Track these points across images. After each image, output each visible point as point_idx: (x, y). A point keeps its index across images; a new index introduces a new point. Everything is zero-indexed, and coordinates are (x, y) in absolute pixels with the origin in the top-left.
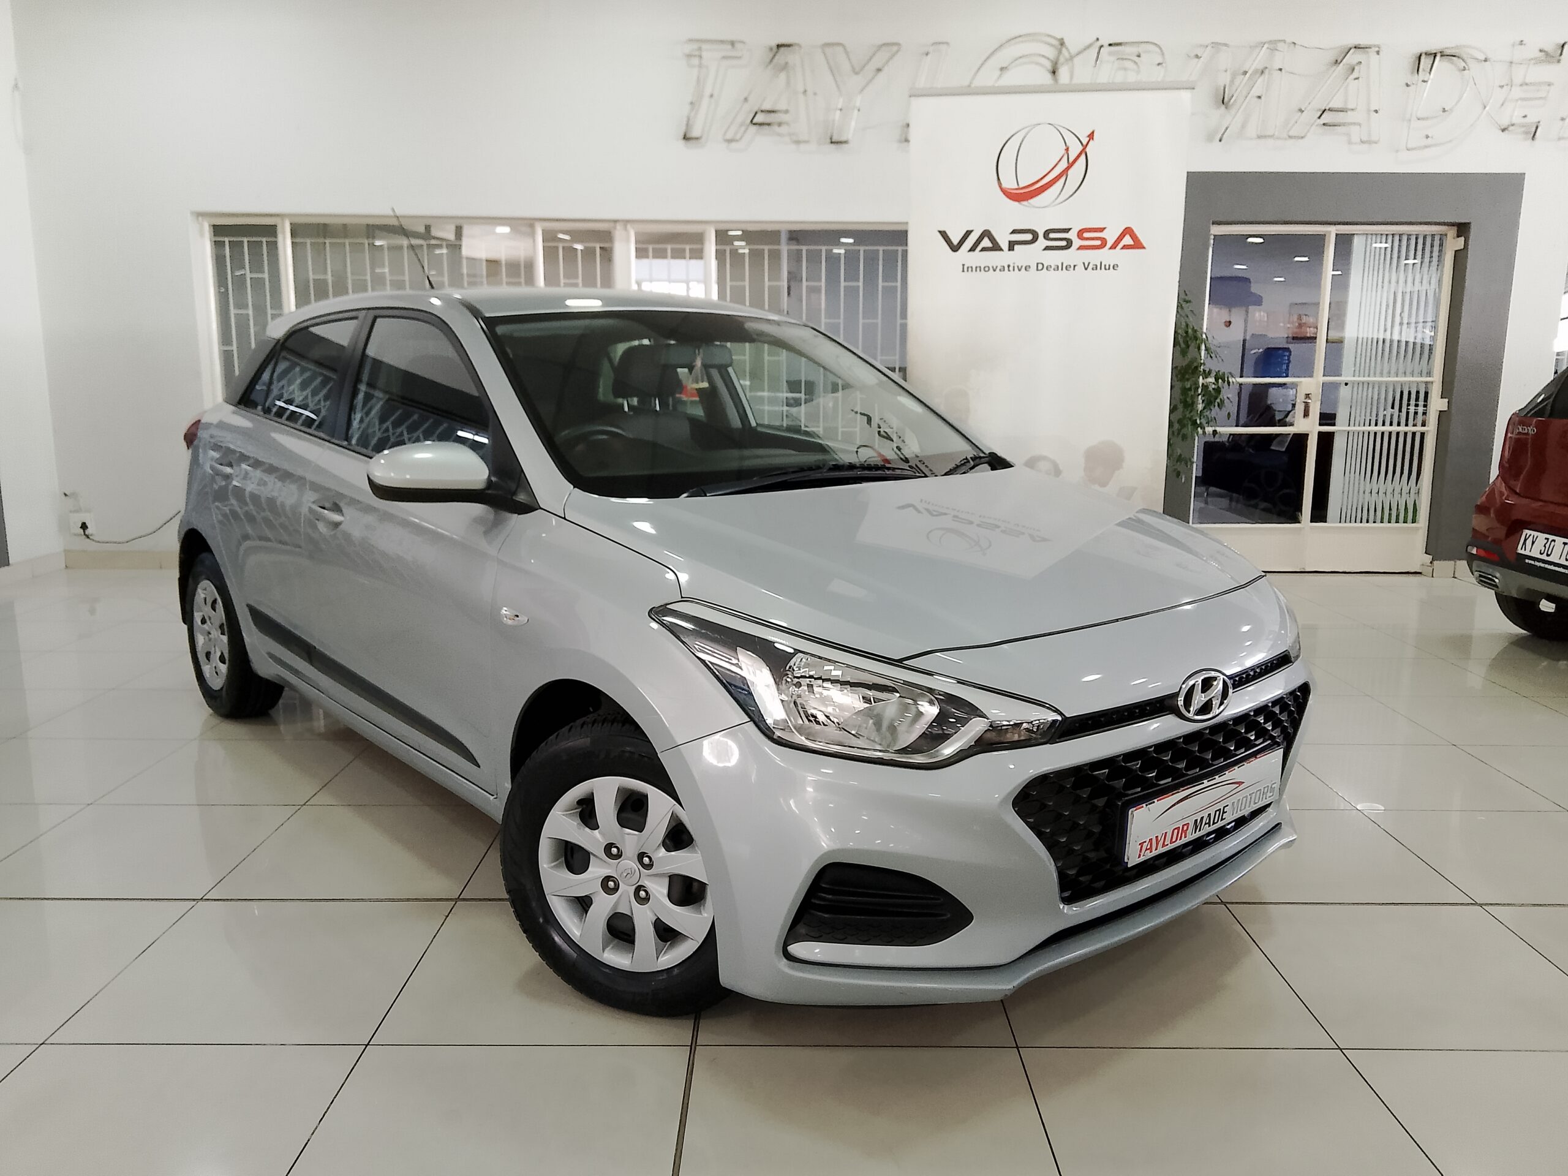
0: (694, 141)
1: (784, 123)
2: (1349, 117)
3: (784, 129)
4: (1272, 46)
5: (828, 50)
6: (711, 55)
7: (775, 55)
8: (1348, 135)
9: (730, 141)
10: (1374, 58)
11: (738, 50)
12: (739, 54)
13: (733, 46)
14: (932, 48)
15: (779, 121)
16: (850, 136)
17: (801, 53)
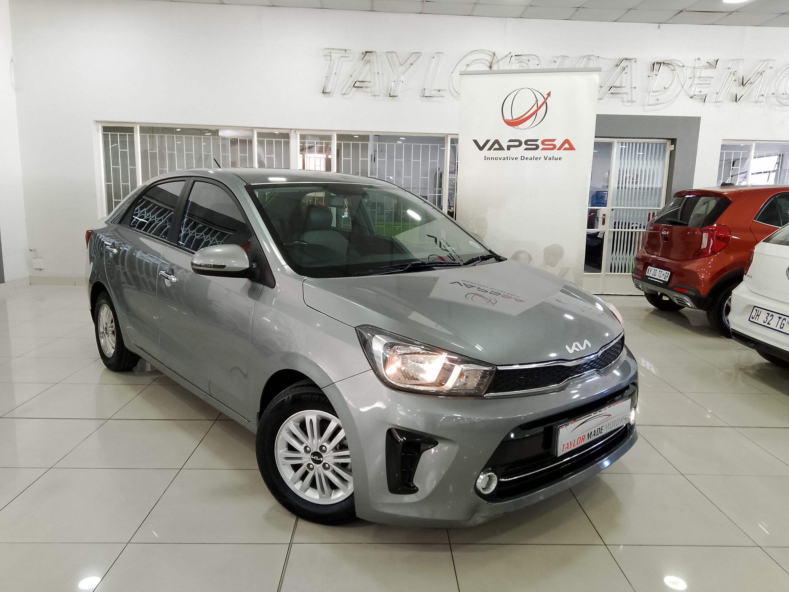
0: (326, 94)
1: (369, 87)
2: (623, 90)
3: (368, 90)
4: (588, 58)
5: (388, 54)
6: (335, 55)
7: (364, 57)
8: (623, 98)
9: (344, 94)
10: (634, 63)
11: (348, 53)
12: (348, 55)
13: (346, 52)
14: (436, 55)
15: (366, 86)
16: (398, 94)
17: (377, 56)
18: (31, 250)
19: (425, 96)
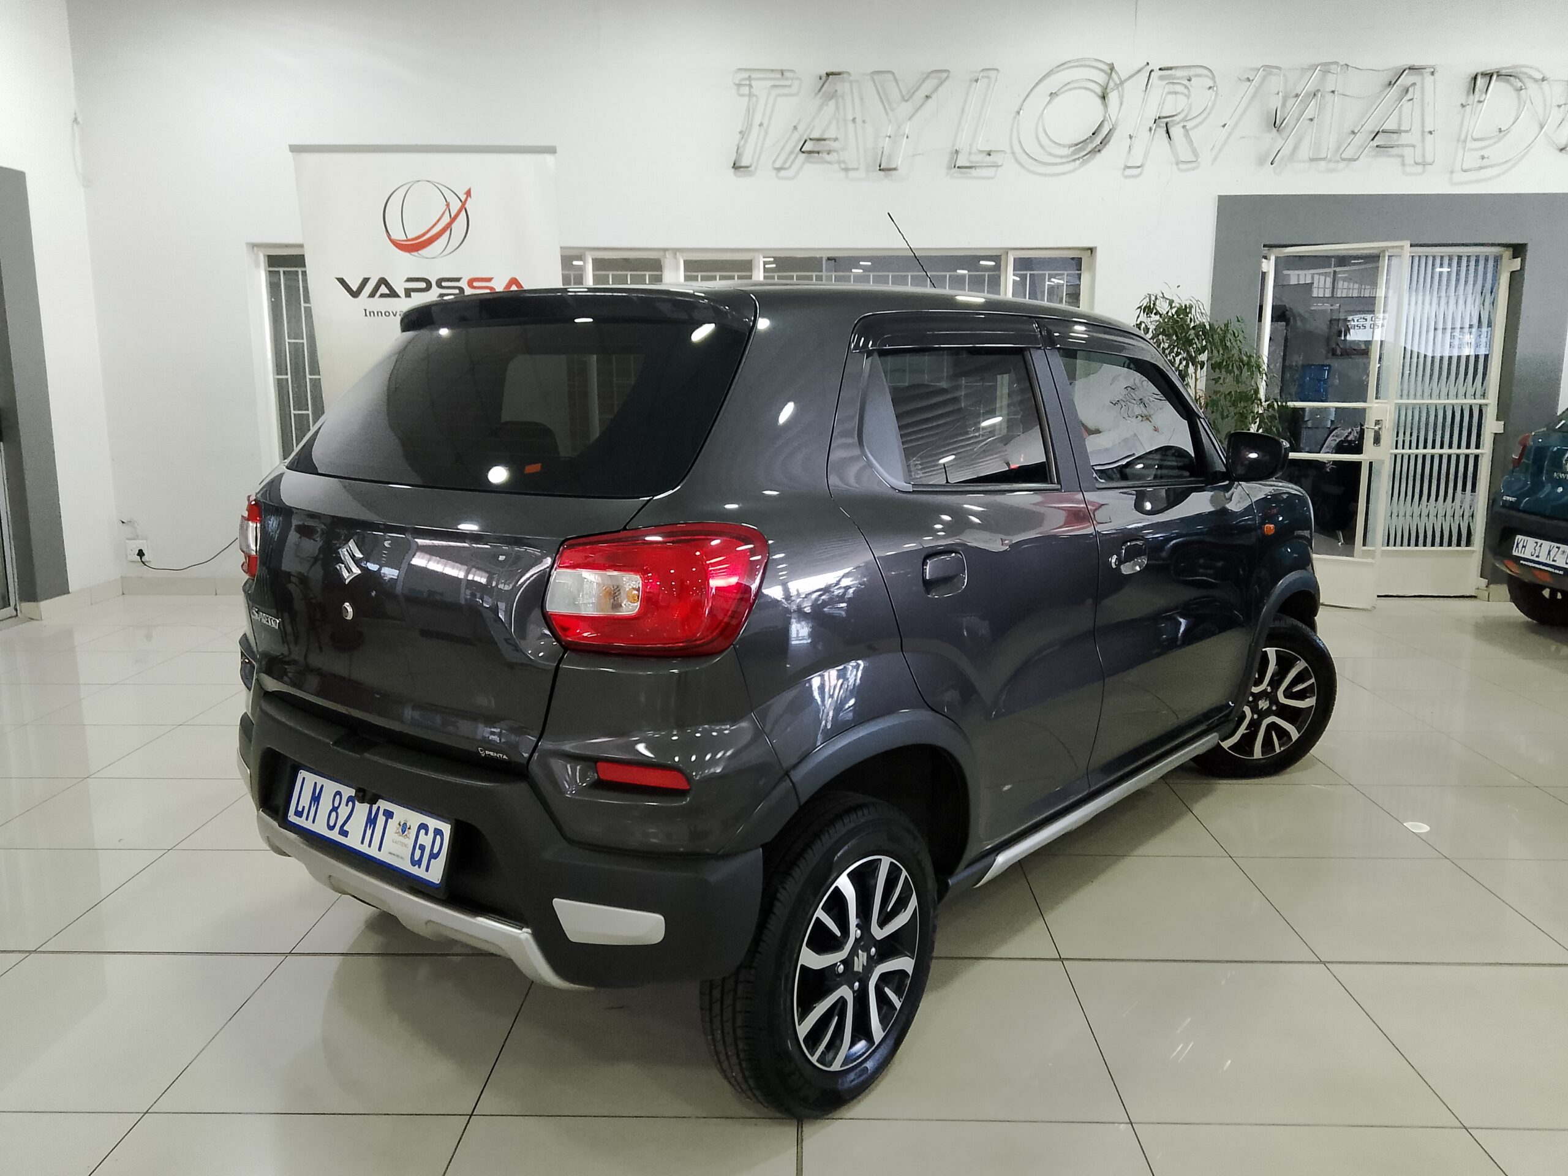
0: (742, 169)
1: (833, 150)
2: (1404, 139)
3: (833, 157)
4: (1325, 68)
5: (878, 78)
6: (760, 87)
7: (823, 85)
8: (1402, 156)
9: (779, 169)
10: (1429, 79)
11: (787, 79)
12: (788, 83)
13: (782, 74)
14: (981, 74)
15: (827, 148)
16: (899, 163)
17: (851, 82)
18: (123, 522)
19: (958, 167)
